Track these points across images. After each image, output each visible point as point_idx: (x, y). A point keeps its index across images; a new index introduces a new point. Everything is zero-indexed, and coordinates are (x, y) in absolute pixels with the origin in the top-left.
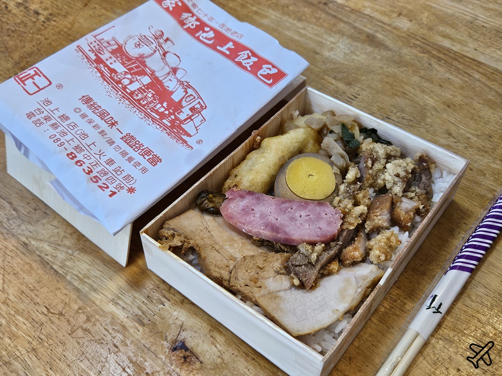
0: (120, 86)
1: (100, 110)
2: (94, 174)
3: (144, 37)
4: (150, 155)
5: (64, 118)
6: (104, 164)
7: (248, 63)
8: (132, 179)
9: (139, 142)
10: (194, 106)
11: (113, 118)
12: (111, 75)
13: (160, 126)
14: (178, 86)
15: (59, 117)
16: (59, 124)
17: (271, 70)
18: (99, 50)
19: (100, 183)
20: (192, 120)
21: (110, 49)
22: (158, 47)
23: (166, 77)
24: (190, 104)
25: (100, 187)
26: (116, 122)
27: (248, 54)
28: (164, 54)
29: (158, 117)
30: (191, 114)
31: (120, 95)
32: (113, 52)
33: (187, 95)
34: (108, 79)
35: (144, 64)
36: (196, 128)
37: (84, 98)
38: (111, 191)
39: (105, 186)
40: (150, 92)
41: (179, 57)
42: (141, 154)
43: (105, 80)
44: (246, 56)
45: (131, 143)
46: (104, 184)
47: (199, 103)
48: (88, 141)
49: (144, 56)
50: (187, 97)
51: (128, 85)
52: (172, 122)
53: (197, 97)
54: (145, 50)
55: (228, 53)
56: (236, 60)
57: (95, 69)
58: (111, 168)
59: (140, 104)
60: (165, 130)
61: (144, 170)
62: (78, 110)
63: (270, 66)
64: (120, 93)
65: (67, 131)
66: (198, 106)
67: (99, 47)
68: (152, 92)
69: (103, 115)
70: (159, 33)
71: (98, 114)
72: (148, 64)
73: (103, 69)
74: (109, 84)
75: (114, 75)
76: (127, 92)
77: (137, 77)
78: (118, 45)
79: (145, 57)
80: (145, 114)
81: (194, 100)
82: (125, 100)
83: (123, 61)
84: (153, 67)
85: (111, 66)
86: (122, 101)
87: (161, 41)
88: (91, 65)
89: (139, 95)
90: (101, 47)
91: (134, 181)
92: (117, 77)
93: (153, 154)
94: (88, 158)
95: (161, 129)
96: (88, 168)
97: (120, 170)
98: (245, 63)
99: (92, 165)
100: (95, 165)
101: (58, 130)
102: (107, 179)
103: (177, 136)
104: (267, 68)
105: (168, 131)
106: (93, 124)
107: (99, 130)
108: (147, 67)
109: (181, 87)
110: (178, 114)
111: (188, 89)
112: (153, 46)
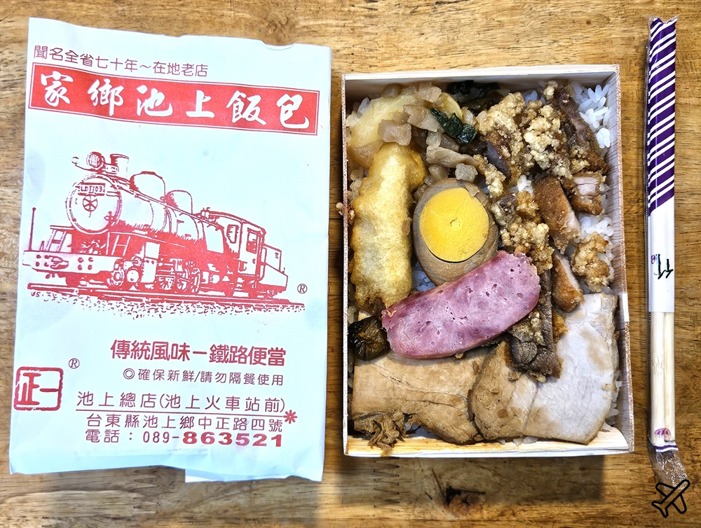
0: (133, 288)
1: (151, 347)
2: (234, 434)
4: (265, 355)
5: (128, 399)
6: (229, 411)
7: (253, 113)
8: (276, 403)
9: (236, 347)
10: (248, 242)
11: (177, 345)
12: (106, 284)
13: (238, 306)
14: (198, 225)
15: (122, 404)
16: (133, 414)
17: (292, 103)
18: (56, 263)
19: (252, 440)
20: (265, 264)
21: (65, 248)
22: (116, 184)
23: (170, 222)
24: (240, 242)
25: (256, 444)
26: (185, 346)
27: (240, 97)
28: (133, 188)
29: (223, 294)
30: (255, 256)
31: (147, 303)
32: (75, 249)
33: (225, 230)
34: (110, 294)
35: (123, 226)
36: (279, 271)
37: (116, 349)
38: (273, 439)
39: (260, 438)
40: (174, 262)
41: (153, 173)
42: (253, 362)
43: (108, 299)
44: (241, 104)
45: (228, 357)
46: (256, 436)
47: (249, 230)
48: (185, 402)
49: (113, 215)
50: (228, 235)
52: (245, 287)
53: (239, 225)
54: (106, 204)
55: (211, 115)
56: (234, 120)
57: (81, 296)
58: (242, 409)
59: (181, 292)
60: (250, 306)
61: (278, 380)
62: (129, 374)
63: (286, 98)
64: (144, 299)
67: (51, 258)
69: (161, 351)
70: (95, 160)
71: (155, 356)
72: (130, 221)
73: (89, 286)
74: (120, 299)
75: (111, 281)
77: (138, 255)
79: (116, 216)
80: (202, 303)
81: (239, 231)
82: (160, 304)
83: (98, 249)
84: (141, 222)
85: (95, 271)
86: (160, 310)
87: (109, 169)
88: (71, 296)
89: (167, 279)
90: (54, 257)
91: (281, 403)
92: (117, 280)
93: (267, 351)
94: (208, 422)
95: (244, 309)
96: (222, 434)
97: (253, 402)
98: (250, 117)
99: (220, 426)
100: (223, 423)
101: (142, 423)
102: (252, 427)
103: (271, 302)
104: (285, 104)
105: (254, 304)
106: (166, 376)
107: (181, 376)
108: (134, 228)
109: (205, 225)
110: (242, 269)
111: (218, 221)
112: (108, 187)
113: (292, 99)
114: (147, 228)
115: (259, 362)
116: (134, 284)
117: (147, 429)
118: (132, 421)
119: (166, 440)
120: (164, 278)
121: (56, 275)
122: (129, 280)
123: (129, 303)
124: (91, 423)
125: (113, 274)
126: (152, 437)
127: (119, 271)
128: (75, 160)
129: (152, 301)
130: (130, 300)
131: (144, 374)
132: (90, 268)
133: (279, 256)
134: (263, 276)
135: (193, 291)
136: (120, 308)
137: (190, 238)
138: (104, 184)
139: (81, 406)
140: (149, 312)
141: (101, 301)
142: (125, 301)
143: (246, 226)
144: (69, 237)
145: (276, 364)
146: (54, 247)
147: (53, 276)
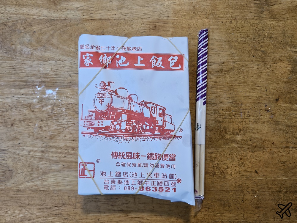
0: (118, 132)
1: (125, 154)
2: (158, 187)
3: (99, 94)
4: (168, 157)
5: (118, 174)
6: (155, 178)
7: (159, 64)
8: (173, 175)
9: (157, 154)
10: (159, 113)
11: (135, 153)
12: (108, 130)
13: (157, 138)
14: (141, 107)
15: (116, 176)
16: (120, 179)
17: (174, 59)
18: (90, 124)
19: (165, 190)
20: (166, 121)
22: (110, 93)
23: (131, 106)
24: (156, 113)
25: (166, 191)
26: (138, 153)
27: (154, 58)
28: (117, 94)
29: (151, 133)
30: (162, 118)
31: (123, 137)
32: (96, 118)
33: (150, 109)
34: (110, 134)
35: (113, 108)
36: (171, 124)
37: (113, 155)
38: (172, 189)
39: (168, 189)
40: (132, 121)
41: (124, 88)
42: (163, 159)
43: (109, 136)
44: (155, 61)
45: (154, 157)
46: (166, 188)
47: (159, 108)
48: (139, 175)
49: (109, 104)
50: (151, 110)
51: (120, 128)
52: (159, 130)
53: (156, 107)
54: (107, 100)
55: (144, 65)
56: (153, 67)
57: (99, 136)
58: (160, 178)
59: (135, 132)
60: (161, 138)
61: (173, 166)
62: (118, 164)
63: (172, 57)
64: (122, 136)
65: (127, 180)
66: (161, 111)
67: (89, 122)
68: (133, 121)
69: (129, 156)
70: (102, 84)
71: (127, 157)
72: (116, 107)
73: (102, 132)
74: (114, 136)
75: (110, 129)
76: (124, 132)
78: (94, 112)
79: (111, 105)
80: (144, 137)
81: (155, 109)
82: (128, 137)
83: (105, 118)
84: (120, 107)
85: (104, 126)
86: (128, 140)
87: (108, 87)
88: (96, 136)
90: (90, 122)
91: (175, 176)
93: (168, 155)
94: (148, 183)
95: (159, 139)
96: (153, 187)
97: (164, 175)
98: (158, 65)
99: (153, 184)
100: (154, 183)
101: (124, 183)
102: (165, 184)
103: (169, 136)
104: (172, 60)
105: (163, 137)
106: (131, 165)
107: (137, 165)
108: (117, 109)
109: (143, 107)
110: (157, 124)
111: (147, 105)
112: (107, 94)
113: (174, 58)
114: (122, 109)
115: (166, 160)
116: (118, 130)
117: (125, 185)
118: (120, 182)
119: (132, 189)
120: (129, 128)
121: (91, 128)
122: (116, 129)
123: (117, 137)
124: (105, 183)
125: (110, 127)
126: (127, 188)
127: (113, 125)
128: (96, 85)
129: (125, 136)
130: (117, 136)
131: (123, 165)
132: (102, 125)
133: (171, 118)
134: (166, 126)
135: (140, 132)
136: (114, 140)
137: (138, 112)
138: (106, 93)
139: (102, 177)
140: (124, 141)
141: (107, 137)
142: (115, 137)
143: (158, 107)
144: (94, 114)
145: (172, 160)
146: (90, 118)
147: (90, 129)
